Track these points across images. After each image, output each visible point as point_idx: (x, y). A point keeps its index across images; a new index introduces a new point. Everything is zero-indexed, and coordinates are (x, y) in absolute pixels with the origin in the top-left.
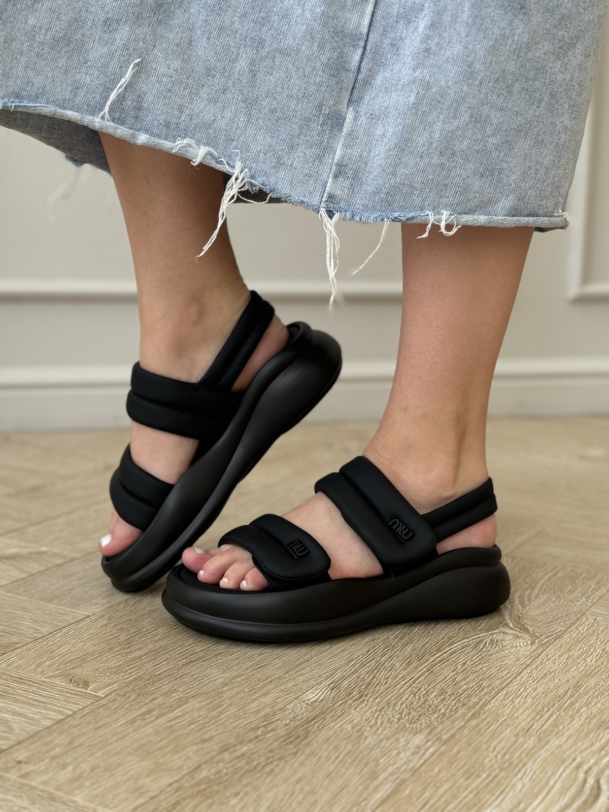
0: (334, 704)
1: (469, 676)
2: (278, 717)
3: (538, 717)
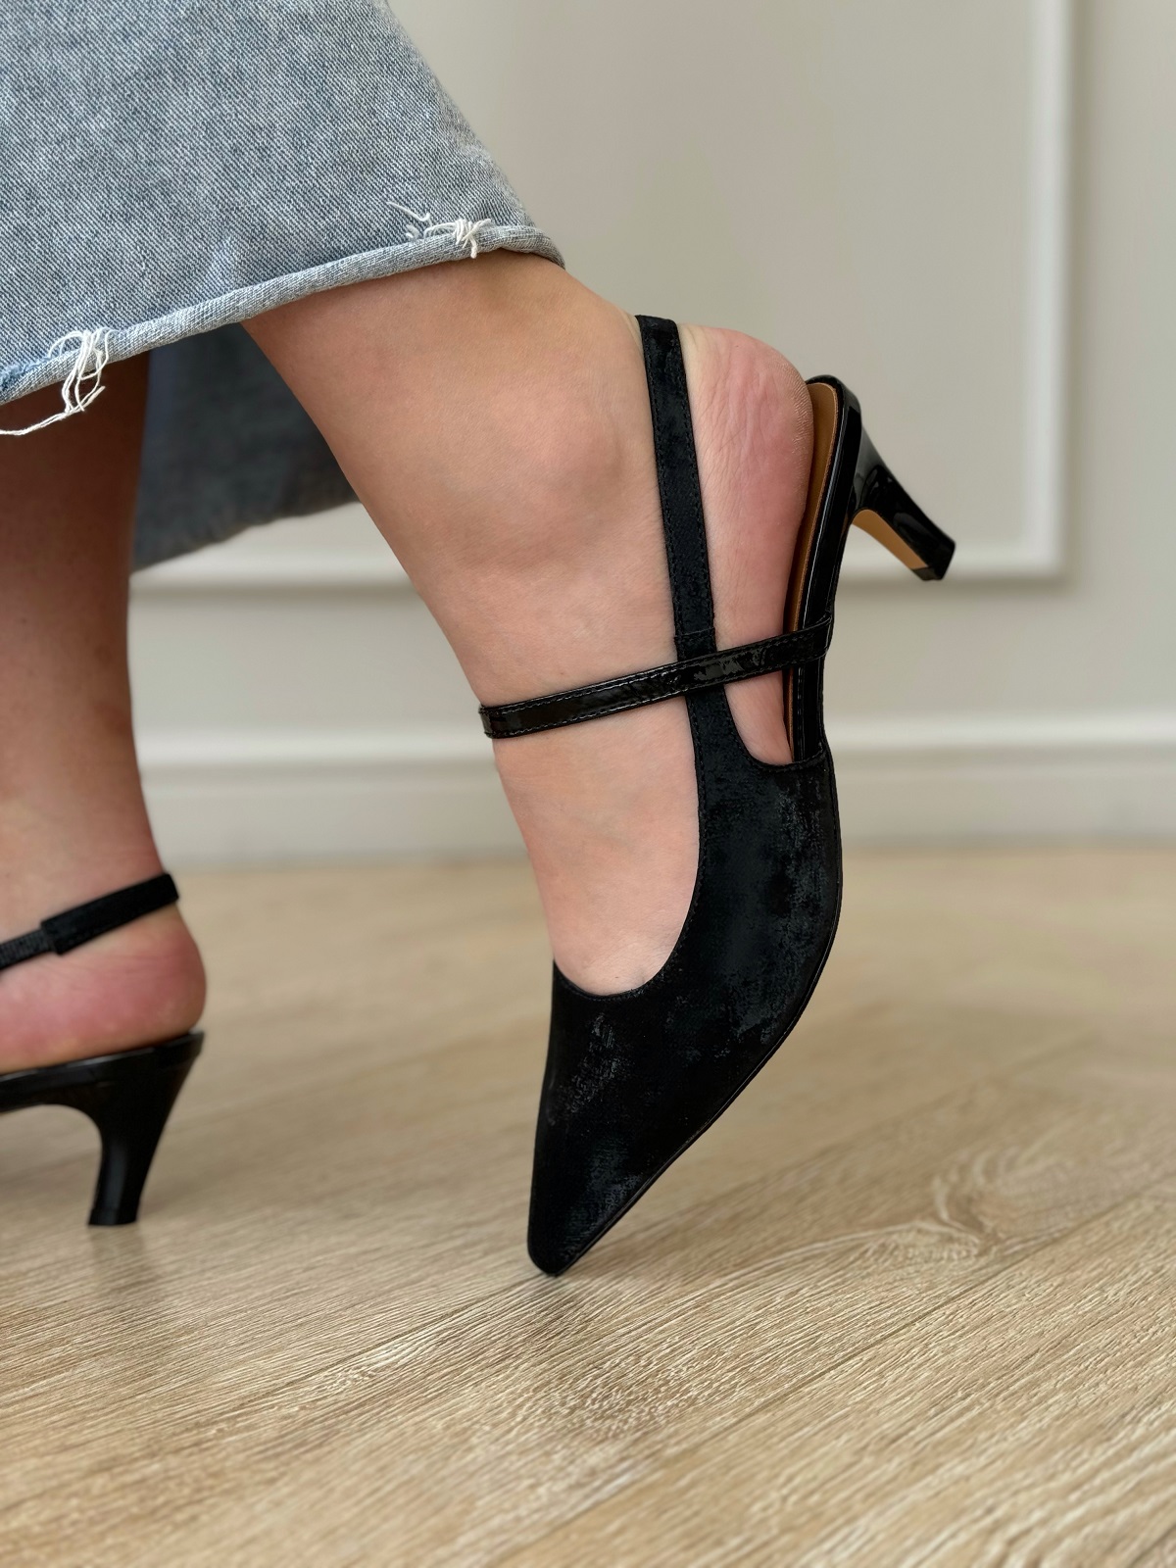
1: (794, 1319)
2: (276, 1399)
3: (932, 1412)
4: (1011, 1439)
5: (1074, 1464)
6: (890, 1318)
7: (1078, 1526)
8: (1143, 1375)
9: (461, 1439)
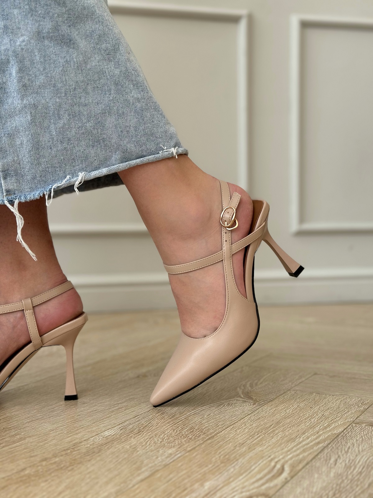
0: (121, 436)
1: (211, 420)
2: (83, 444)
3: (251, 438)
4: (271, 442)
5: (287, 446)
6: (235, 419)
7: (291, 458)
8: (300, 428)
9: (135, 449)
